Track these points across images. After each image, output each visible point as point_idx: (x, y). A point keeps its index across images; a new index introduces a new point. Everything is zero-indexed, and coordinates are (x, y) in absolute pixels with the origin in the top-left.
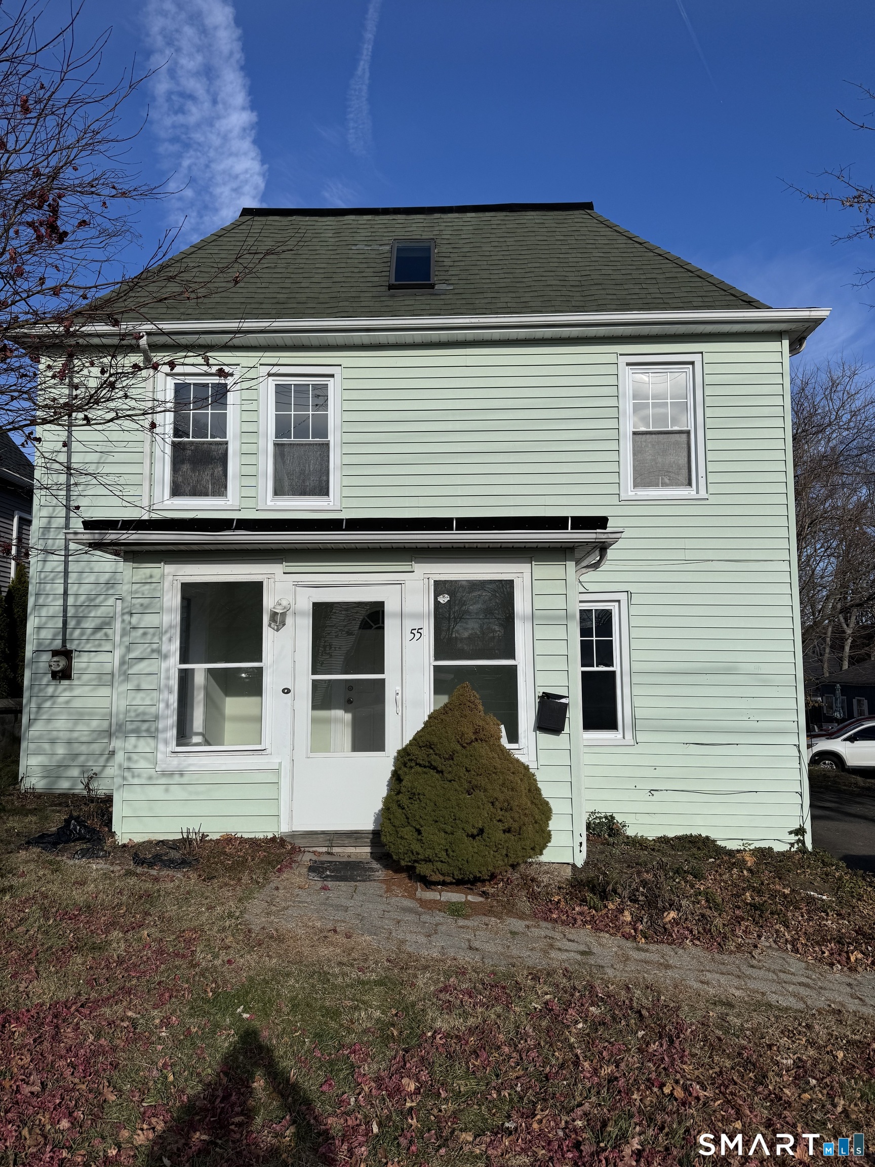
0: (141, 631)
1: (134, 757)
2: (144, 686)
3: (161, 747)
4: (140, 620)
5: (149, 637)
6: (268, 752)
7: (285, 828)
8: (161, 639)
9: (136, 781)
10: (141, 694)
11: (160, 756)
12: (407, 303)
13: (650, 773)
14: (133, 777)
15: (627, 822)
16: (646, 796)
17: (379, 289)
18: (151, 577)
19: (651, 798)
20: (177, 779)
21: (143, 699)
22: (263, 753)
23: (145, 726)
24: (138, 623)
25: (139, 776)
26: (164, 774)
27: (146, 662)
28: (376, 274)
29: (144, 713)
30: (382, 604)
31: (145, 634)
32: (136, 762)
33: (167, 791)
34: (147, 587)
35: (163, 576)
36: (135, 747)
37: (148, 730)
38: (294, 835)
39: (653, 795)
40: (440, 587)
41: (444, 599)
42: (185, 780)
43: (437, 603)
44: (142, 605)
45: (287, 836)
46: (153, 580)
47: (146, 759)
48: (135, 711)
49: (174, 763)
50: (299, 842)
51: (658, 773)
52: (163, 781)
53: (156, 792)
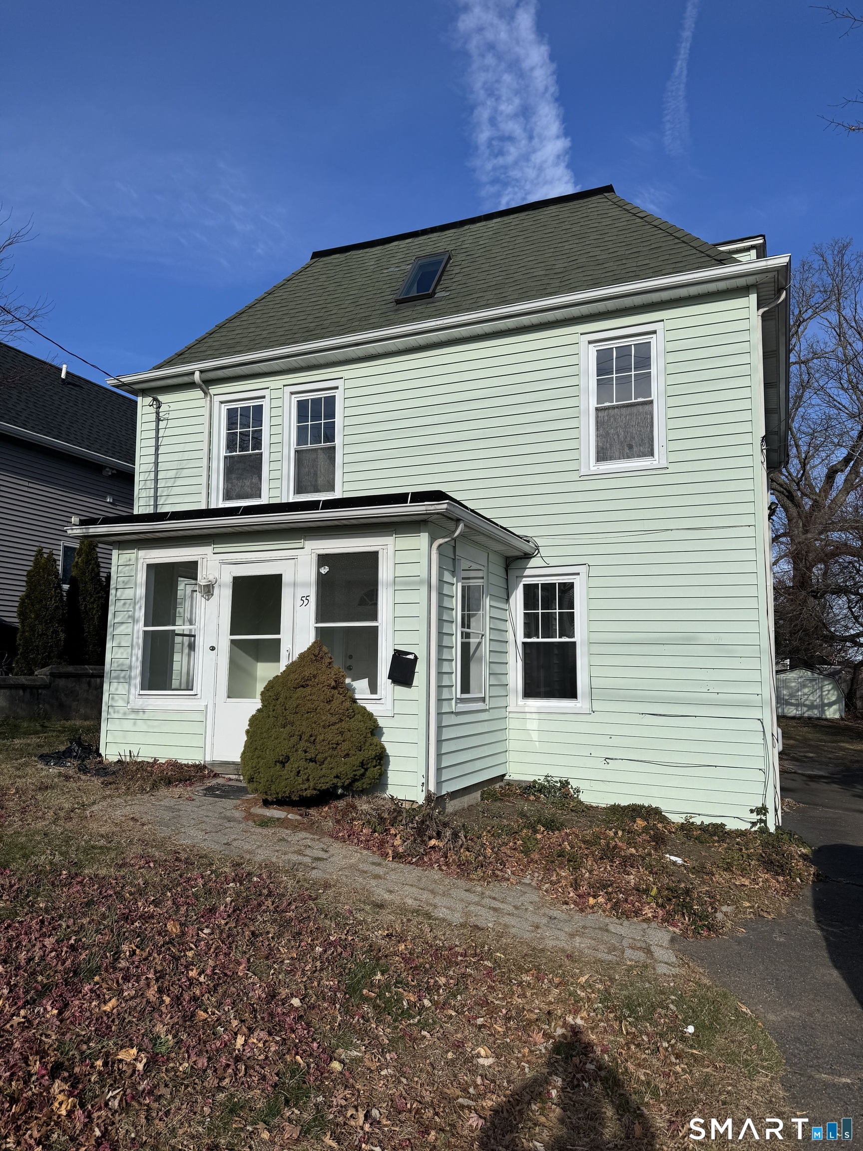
0: (123, 602)
1: (116, 697)
2: (123, 644)
3: (133, 690)
4: (122, 593)
5: (127, 606)
6: (198, 696)
7: (208, 759)
8: (134, 608)
9: (116, 716)
10: (122, 650)
11: (132, 697)
12: (406, 314)
13: (606, 741)
14: (114, 712)
15: (581, 788)
16: (601, 764)
17: (388, 306)
18: (130, 560)
19: (607, 766)
20: (141, 715)
21: (122, 653)
22: (196, 697)
23: (123, 674)
24: (121, 596)
25: (118, 712)
26: (135, 711)
27: (124, 626)
28: (393, 293)
29: (122, 664)
30: (280, 576)
31: (125, 604)
32: (117, 701)
33: (135, 724)
34: (127, 568)
35: (137, 559)
36: (117, 689)
37: (124, 677)
38: (214, 764)
39: (608, 763)
40: (323, 559)
41: (324, 570)
42: (146, 716)
43: (319, 573)
44: (123, 582)
45: (209, 764)
46: (131, 563)
47: (123, 699)
48: (118, 662)
49: (139, 703)
50: (217, 770)
51: (614, 741)
52: (132, 716)
53: (127, 725)
